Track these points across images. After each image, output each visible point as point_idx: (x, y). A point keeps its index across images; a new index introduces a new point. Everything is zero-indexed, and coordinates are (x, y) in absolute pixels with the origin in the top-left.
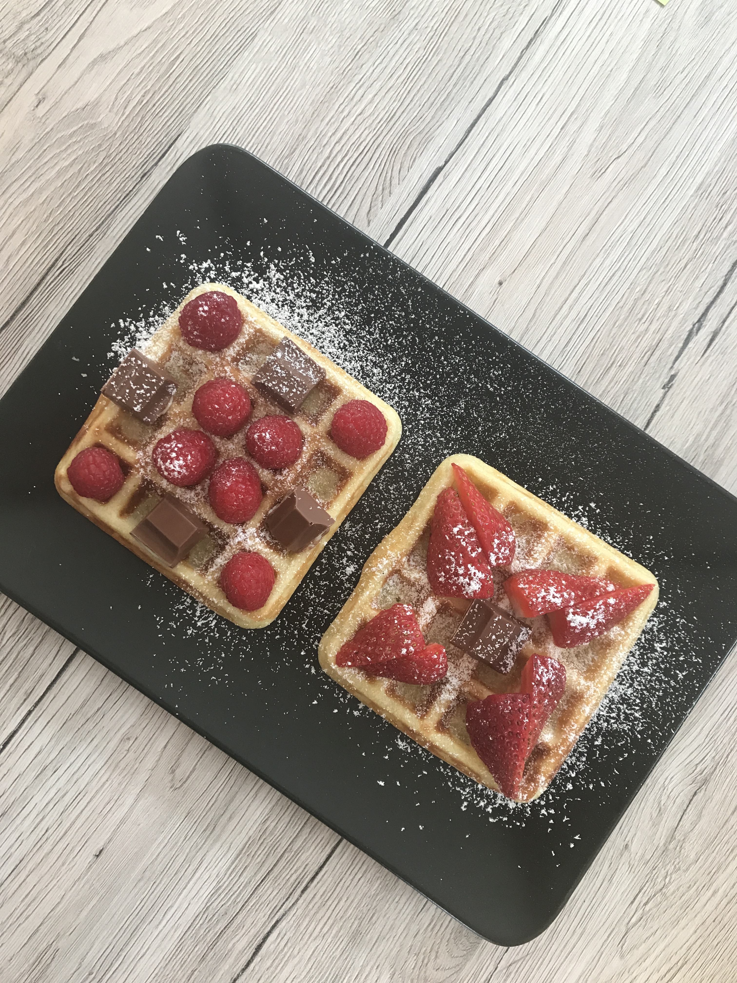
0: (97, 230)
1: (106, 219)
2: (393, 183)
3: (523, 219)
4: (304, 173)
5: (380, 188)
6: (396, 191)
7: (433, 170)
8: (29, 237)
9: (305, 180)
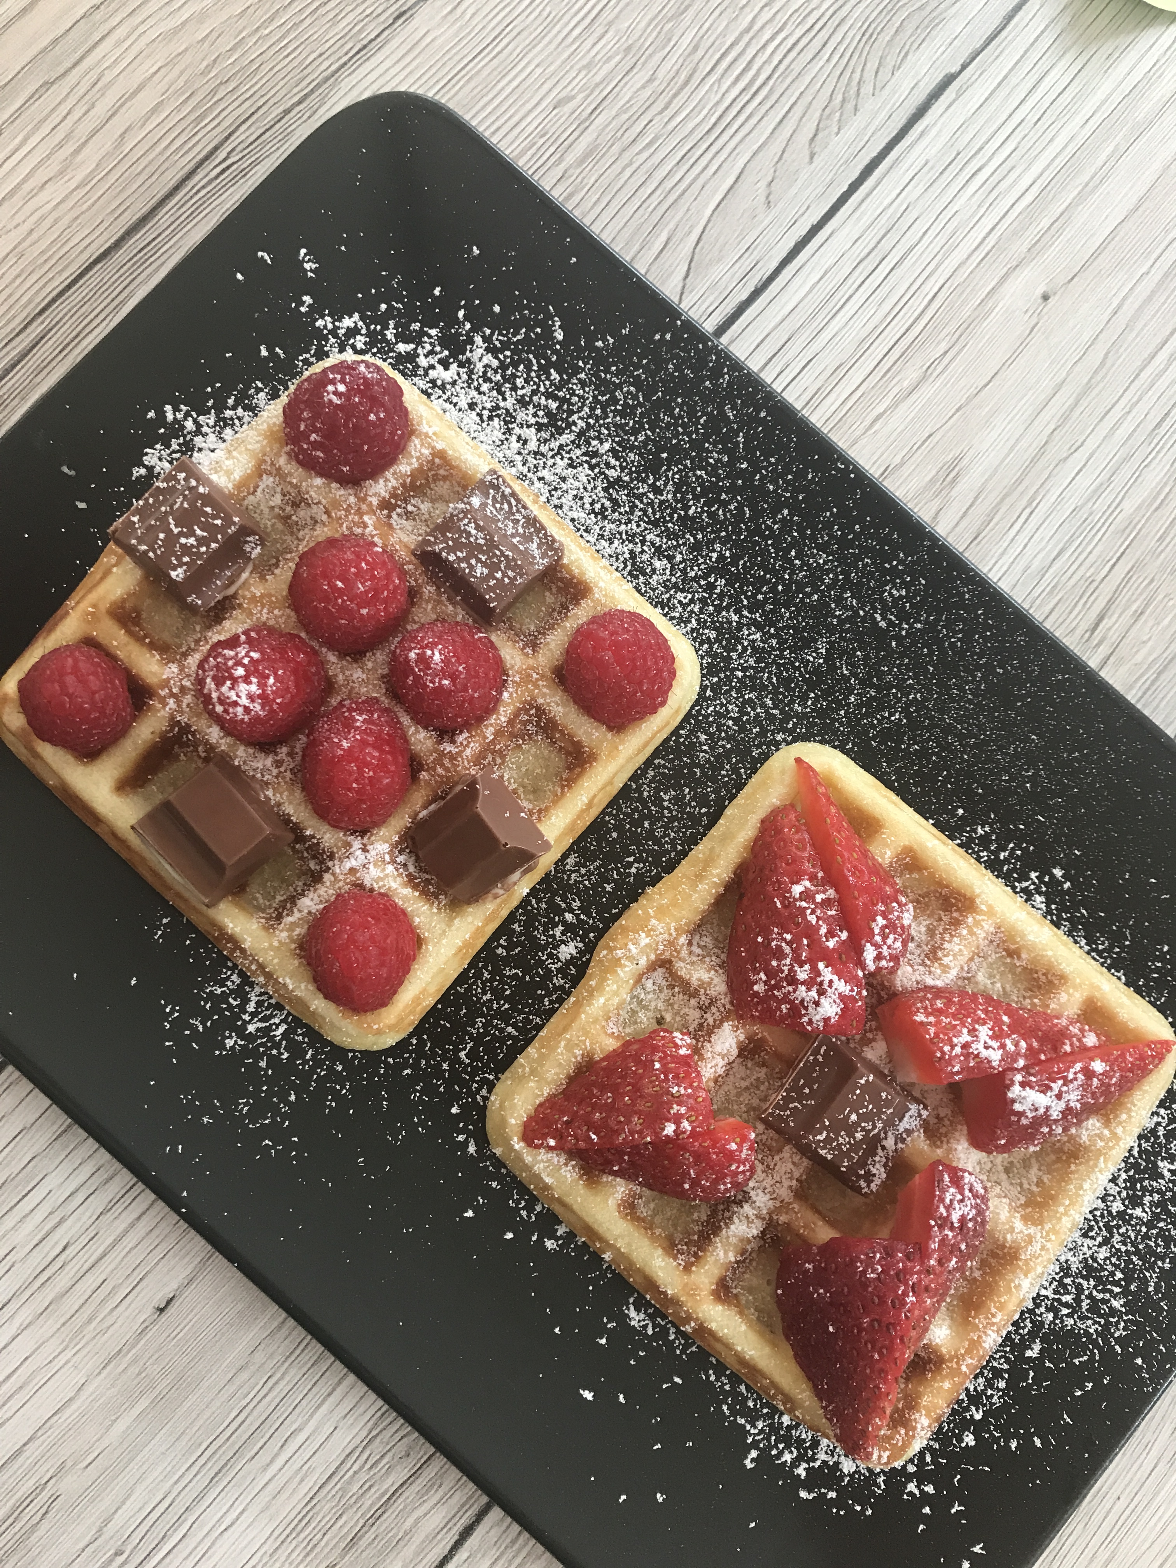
0: (299, 102)
1: (318, 86)
2: (862, 91)
3: (1097, 187)
4: (700, 53)
5: (839, 98)
6: (868, 105)
7: (939, 77)
8: (168, 98)
9: (701, 65)
